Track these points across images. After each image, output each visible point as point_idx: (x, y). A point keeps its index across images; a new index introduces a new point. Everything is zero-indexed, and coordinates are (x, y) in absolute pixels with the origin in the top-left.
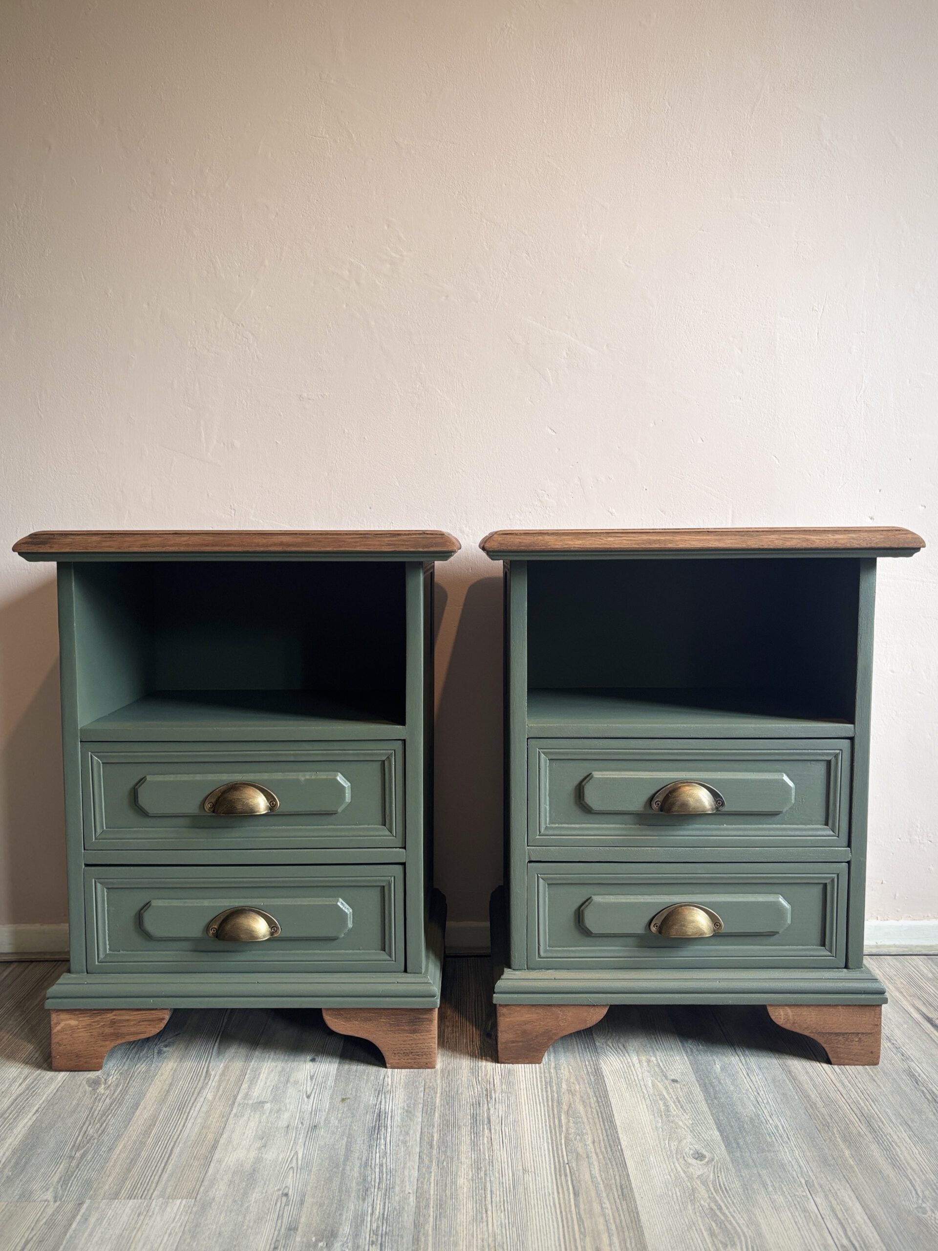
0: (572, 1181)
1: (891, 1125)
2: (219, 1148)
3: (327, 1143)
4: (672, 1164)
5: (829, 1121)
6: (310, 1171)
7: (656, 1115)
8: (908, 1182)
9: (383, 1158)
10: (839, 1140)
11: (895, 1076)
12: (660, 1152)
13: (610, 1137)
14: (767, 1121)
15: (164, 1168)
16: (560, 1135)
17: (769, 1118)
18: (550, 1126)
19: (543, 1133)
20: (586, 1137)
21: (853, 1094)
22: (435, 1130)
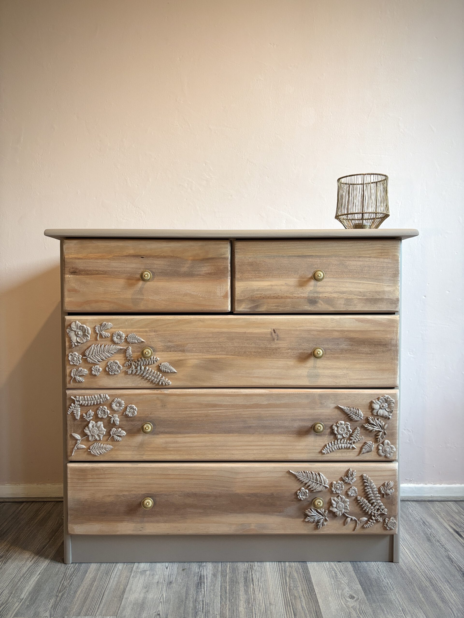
0: (293, 609)
1: (441, 582)
2: (126, 592)
3: (177, 590)
4: (339, 601)
5: (412, 580)
6: (170, 603)
7: (331, 578)
8: (450, 610)
9: (204, 597)
10: (417, 589)
11: (442, 559)
12: (334, 596)
13: (310, 588)
14: (383, 580)
15: (101, 602)
16: (286, 587)
17: (384, 579)
18: (281, 583)
19: (278, 586)
20: (298, 588)
21: (423, 567)
22: (228, 584)
